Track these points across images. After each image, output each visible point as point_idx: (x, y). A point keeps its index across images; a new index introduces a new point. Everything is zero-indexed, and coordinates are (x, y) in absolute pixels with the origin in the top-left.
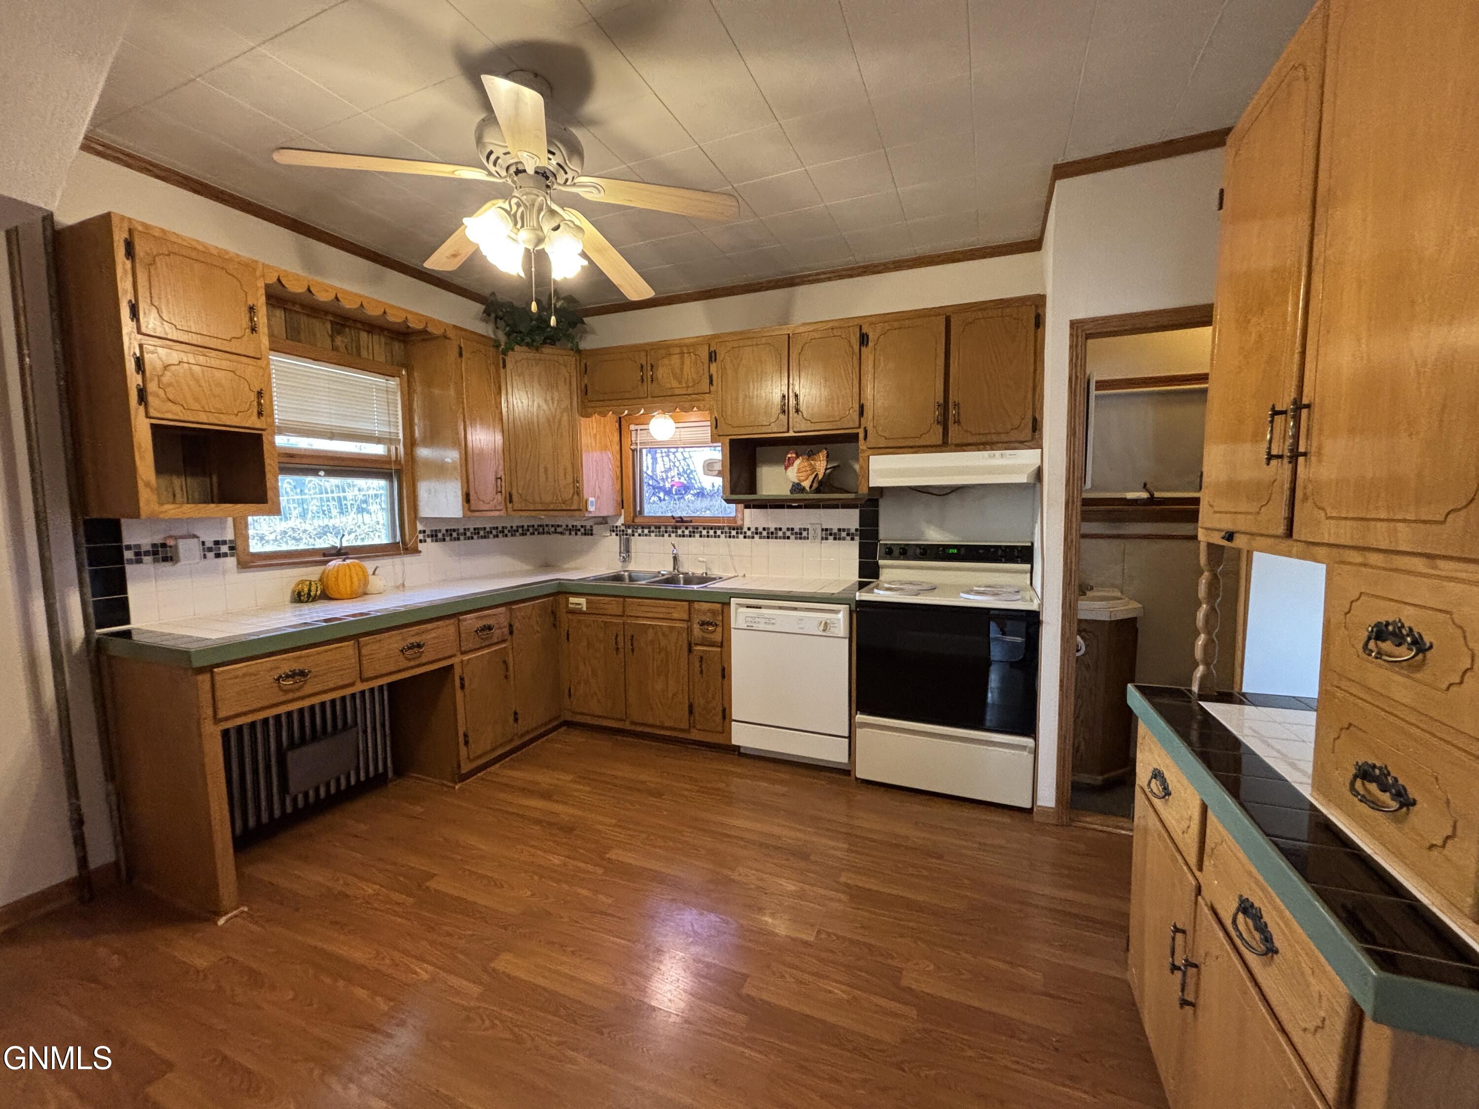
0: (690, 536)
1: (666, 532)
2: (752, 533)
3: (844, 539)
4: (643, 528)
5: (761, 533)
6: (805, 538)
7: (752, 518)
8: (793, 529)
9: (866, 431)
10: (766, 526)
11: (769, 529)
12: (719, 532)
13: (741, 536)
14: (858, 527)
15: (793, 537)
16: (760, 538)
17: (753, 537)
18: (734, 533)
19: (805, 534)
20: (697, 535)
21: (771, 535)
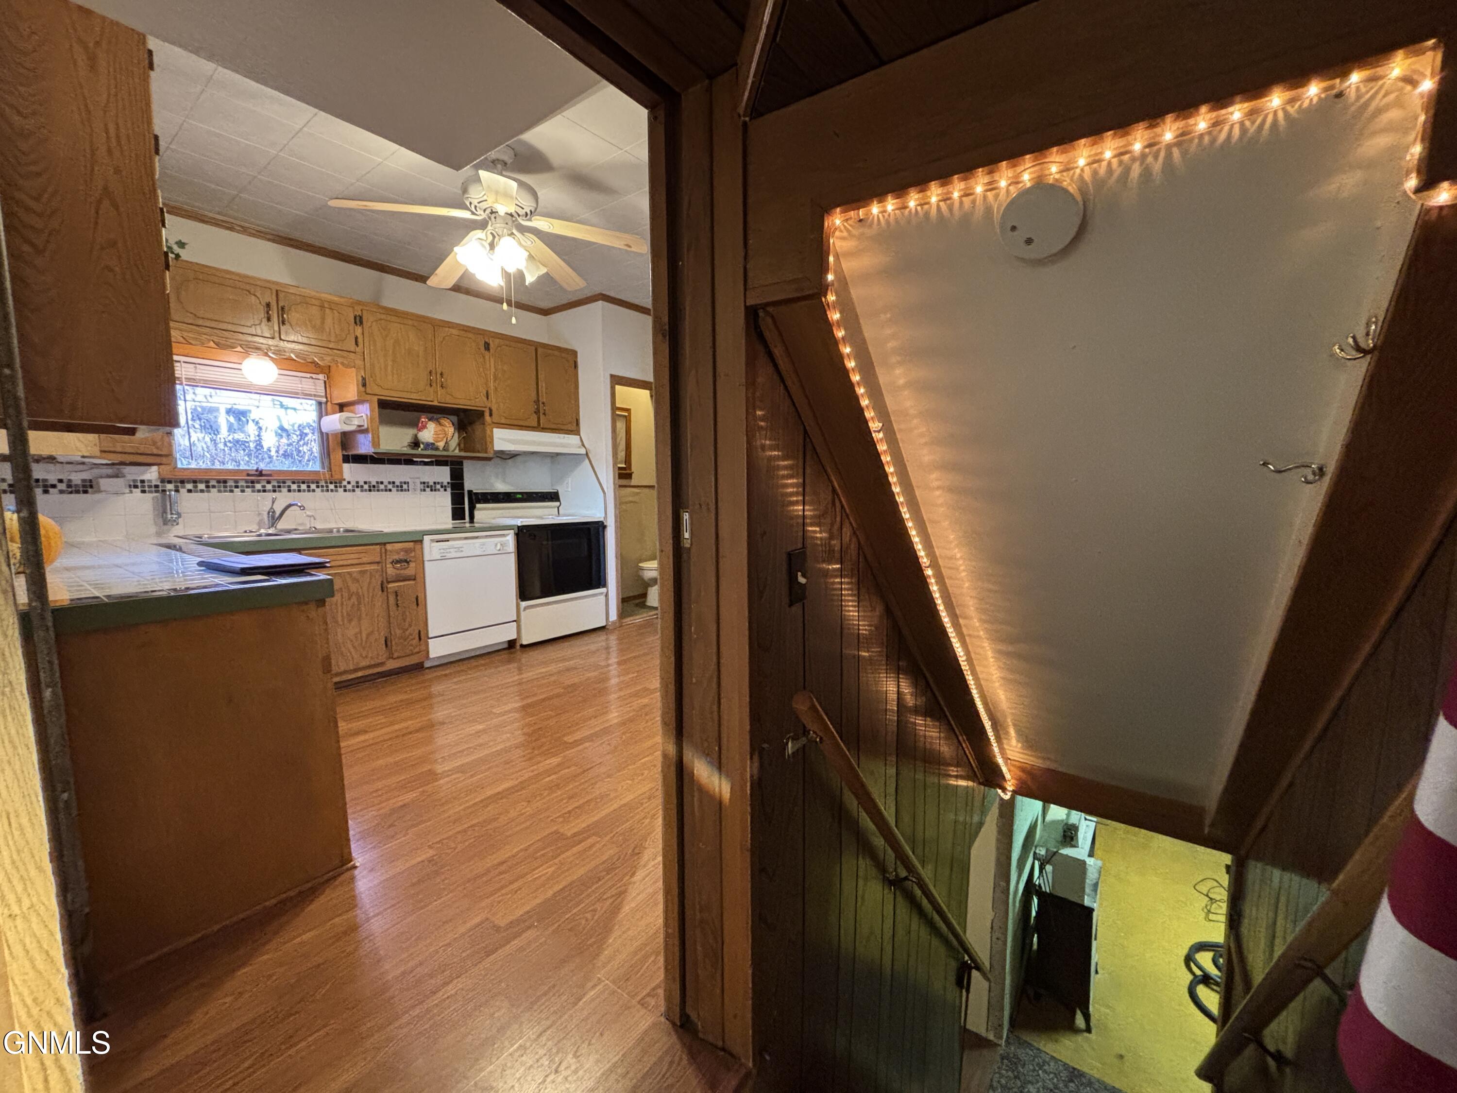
0: (274, 491)
1: (237, 487)
2: (353, 486)
3: (439, 490)
4: (195, 482)
5: (362, 487)
6: (405, 490)
7: (350, 471)
8: (394, 483)
9: (491, 410)
10: (367, 480)
11: (370, 482)
12: (313, 486)
13: (341, 490)
14: (449, 481)
15: (394, 489)
16: (362, 491)
17: (354, 491)
18: (332, 487)
19: (405, 487)
20: (285, 490)
21: (373, 488)
